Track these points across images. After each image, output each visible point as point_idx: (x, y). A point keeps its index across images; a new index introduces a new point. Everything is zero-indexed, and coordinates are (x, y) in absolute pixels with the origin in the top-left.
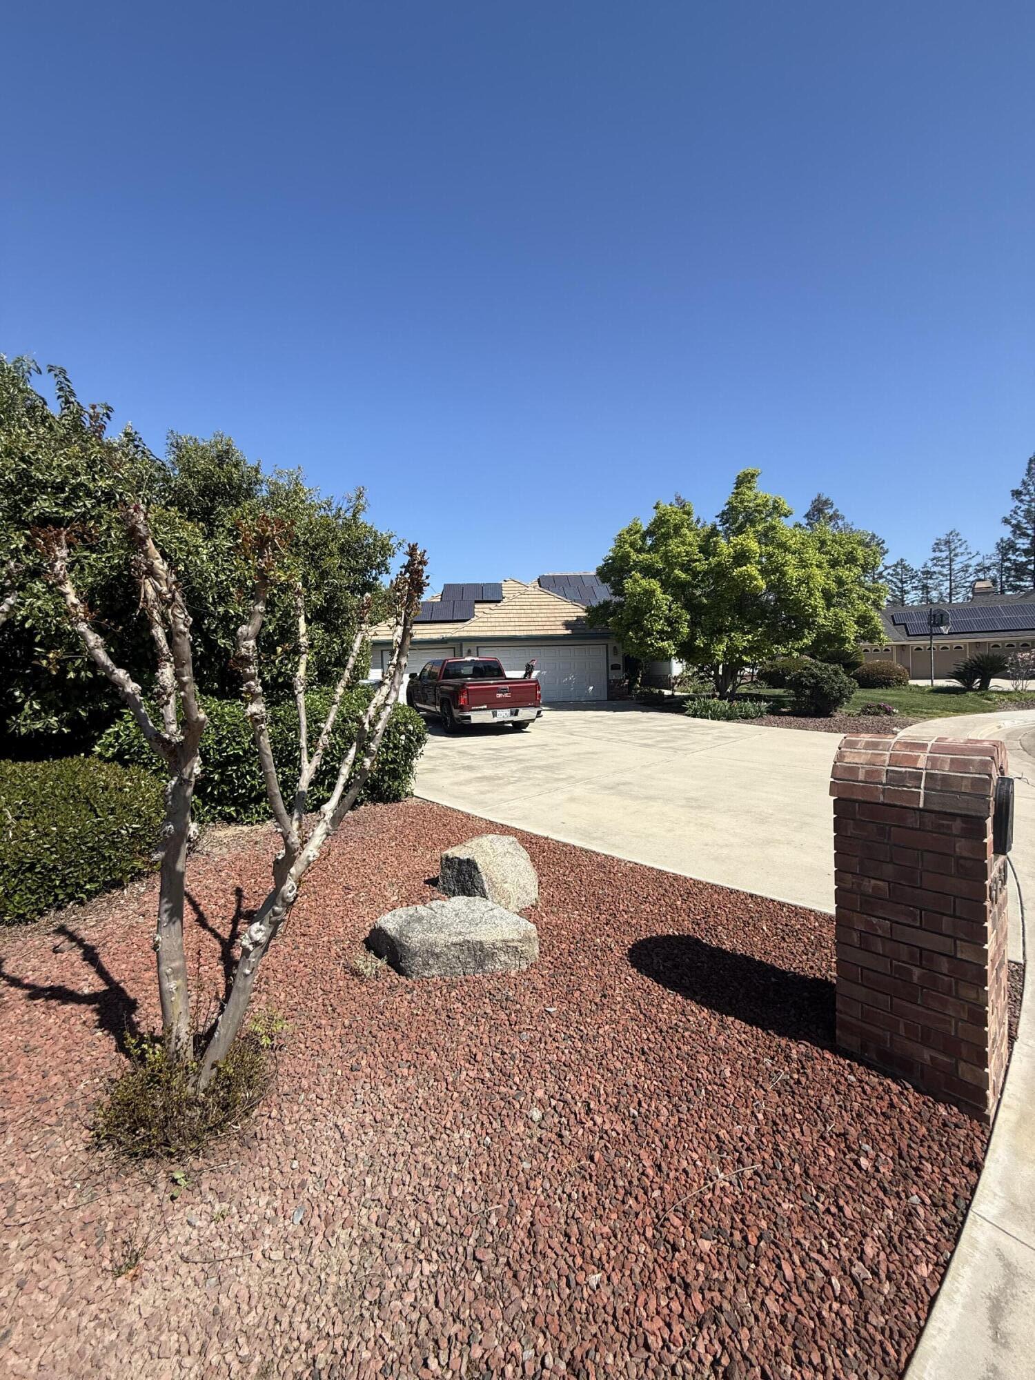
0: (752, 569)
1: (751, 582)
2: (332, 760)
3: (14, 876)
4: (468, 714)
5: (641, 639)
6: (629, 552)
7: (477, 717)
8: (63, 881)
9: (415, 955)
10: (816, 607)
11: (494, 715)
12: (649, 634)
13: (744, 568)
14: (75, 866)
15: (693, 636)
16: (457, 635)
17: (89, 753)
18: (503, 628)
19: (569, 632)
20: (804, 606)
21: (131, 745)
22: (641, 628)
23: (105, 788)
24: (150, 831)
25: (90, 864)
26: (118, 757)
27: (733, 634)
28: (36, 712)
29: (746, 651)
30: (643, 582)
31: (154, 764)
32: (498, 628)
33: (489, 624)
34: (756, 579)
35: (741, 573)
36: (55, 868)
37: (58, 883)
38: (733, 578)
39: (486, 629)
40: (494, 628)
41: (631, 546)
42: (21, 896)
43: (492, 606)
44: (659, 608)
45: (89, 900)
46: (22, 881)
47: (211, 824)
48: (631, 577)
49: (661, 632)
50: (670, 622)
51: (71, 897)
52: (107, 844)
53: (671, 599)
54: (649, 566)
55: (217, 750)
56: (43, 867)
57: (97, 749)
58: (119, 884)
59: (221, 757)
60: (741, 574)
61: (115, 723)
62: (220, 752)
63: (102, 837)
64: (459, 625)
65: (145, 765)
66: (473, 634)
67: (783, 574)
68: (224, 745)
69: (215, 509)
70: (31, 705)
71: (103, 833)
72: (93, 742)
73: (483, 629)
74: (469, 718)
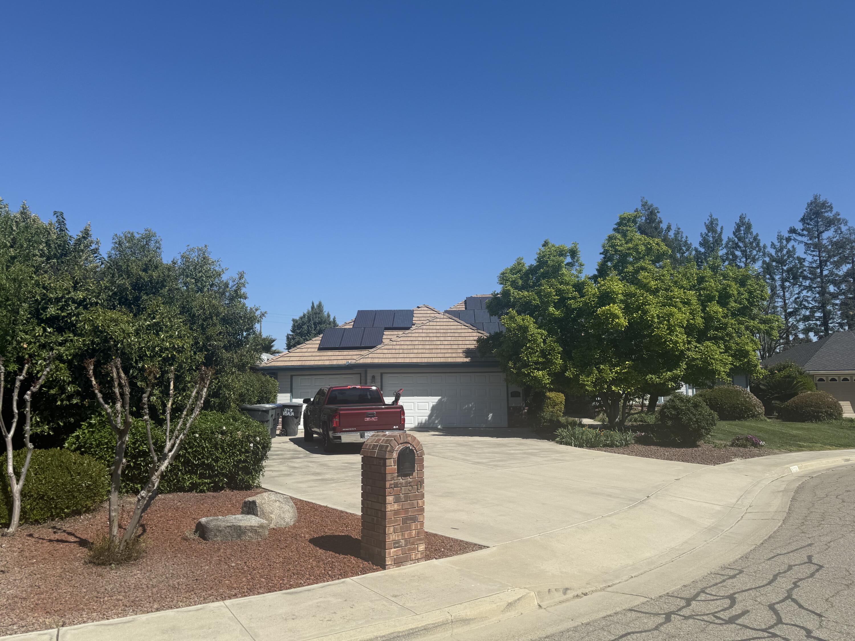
0: (616, 309)
1: (613, 321)
2: (203, 458)
3: (35, 501)
4: (338, 435)
5: (519, 369)
6: (509, 290)
7: (347, 438)
8: (55, 506)
9: (211, 531)
10: (677, 342)
11: (362, 436)
12: (526, 365)
13: (607, 307)
14: (61, 499)
15: (565, 369)
16: (362, 361)
17: (62, 447)
18: (405, 356)
19: (467, 360)
20: (665, 341)
21: (85, 443)
22: (519, 359)
23: (75, 463)
24: (95, 487)
25: (68, 499)
26: (78, 449)
27: (602, 367)
28: (37, 423)
29: (616, 382)
30: (519, 319)
31: (97, 454)
32: (401, 355)
33: (394, 351)
34: (618, 318)
35: (603, 311)
36: (53, 498)
37: (53, 506)
38: (597, 315)
39: (390, 356)
40: (397, 356)
41: (511, 285)
42: (37, 511)
43: (400, 333)
44: (535, 341)
45: (65, 518)
46: (38, 503)
47: (125, 494)
48: (507, 314)
49: (537, 363)
50: (543, 354)
51: (58, 515)
52: (76, 490)
53: (545, 333)
54: (527, 303)
55: (133, 448)
56: (48, 498)
57: (66, 445)
58: (78, 513)
59: (135, 452)
60: (604, 313)
61: (76, 430)
62: (134, 449)
63: (74, 486)
64: (364, 352)
65: (93, 455)
66: (376, 361)
67: (645, 312)
68: (137, 445)
69: (141, 297)
70: (36, 418)
71: (74, 484)
72: (64, 441)
73: (387, 356)
74: (340, 438)
